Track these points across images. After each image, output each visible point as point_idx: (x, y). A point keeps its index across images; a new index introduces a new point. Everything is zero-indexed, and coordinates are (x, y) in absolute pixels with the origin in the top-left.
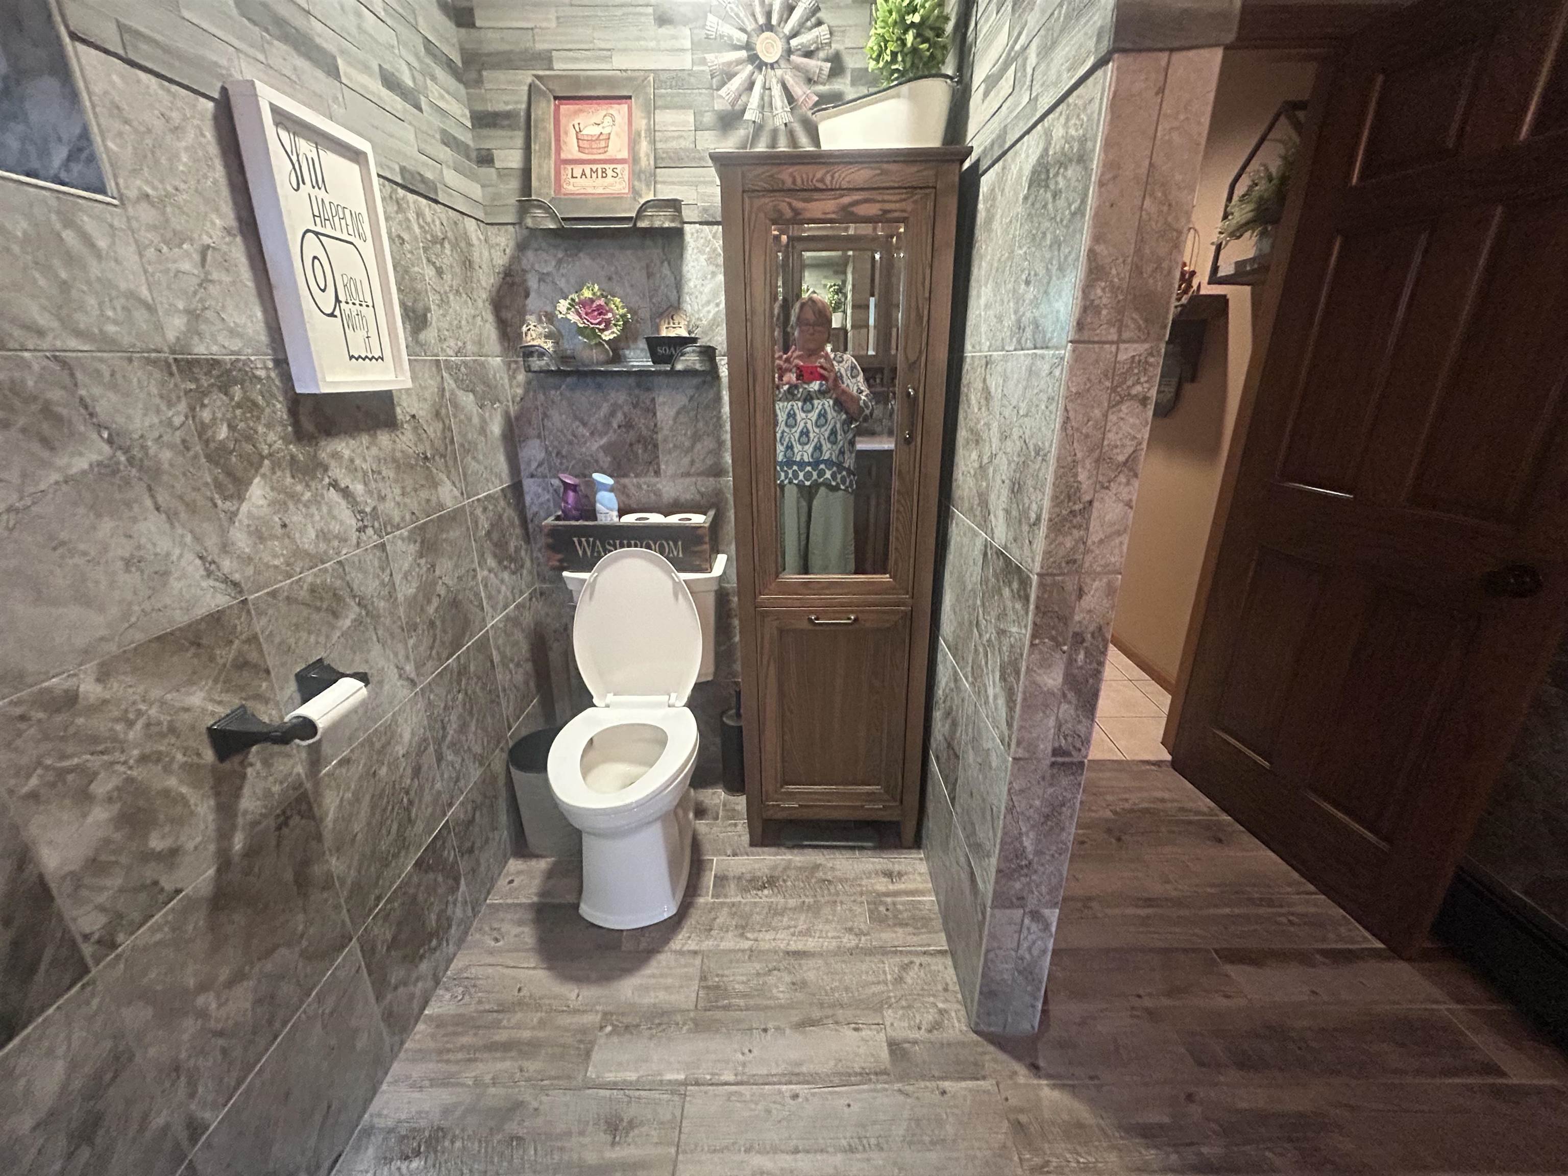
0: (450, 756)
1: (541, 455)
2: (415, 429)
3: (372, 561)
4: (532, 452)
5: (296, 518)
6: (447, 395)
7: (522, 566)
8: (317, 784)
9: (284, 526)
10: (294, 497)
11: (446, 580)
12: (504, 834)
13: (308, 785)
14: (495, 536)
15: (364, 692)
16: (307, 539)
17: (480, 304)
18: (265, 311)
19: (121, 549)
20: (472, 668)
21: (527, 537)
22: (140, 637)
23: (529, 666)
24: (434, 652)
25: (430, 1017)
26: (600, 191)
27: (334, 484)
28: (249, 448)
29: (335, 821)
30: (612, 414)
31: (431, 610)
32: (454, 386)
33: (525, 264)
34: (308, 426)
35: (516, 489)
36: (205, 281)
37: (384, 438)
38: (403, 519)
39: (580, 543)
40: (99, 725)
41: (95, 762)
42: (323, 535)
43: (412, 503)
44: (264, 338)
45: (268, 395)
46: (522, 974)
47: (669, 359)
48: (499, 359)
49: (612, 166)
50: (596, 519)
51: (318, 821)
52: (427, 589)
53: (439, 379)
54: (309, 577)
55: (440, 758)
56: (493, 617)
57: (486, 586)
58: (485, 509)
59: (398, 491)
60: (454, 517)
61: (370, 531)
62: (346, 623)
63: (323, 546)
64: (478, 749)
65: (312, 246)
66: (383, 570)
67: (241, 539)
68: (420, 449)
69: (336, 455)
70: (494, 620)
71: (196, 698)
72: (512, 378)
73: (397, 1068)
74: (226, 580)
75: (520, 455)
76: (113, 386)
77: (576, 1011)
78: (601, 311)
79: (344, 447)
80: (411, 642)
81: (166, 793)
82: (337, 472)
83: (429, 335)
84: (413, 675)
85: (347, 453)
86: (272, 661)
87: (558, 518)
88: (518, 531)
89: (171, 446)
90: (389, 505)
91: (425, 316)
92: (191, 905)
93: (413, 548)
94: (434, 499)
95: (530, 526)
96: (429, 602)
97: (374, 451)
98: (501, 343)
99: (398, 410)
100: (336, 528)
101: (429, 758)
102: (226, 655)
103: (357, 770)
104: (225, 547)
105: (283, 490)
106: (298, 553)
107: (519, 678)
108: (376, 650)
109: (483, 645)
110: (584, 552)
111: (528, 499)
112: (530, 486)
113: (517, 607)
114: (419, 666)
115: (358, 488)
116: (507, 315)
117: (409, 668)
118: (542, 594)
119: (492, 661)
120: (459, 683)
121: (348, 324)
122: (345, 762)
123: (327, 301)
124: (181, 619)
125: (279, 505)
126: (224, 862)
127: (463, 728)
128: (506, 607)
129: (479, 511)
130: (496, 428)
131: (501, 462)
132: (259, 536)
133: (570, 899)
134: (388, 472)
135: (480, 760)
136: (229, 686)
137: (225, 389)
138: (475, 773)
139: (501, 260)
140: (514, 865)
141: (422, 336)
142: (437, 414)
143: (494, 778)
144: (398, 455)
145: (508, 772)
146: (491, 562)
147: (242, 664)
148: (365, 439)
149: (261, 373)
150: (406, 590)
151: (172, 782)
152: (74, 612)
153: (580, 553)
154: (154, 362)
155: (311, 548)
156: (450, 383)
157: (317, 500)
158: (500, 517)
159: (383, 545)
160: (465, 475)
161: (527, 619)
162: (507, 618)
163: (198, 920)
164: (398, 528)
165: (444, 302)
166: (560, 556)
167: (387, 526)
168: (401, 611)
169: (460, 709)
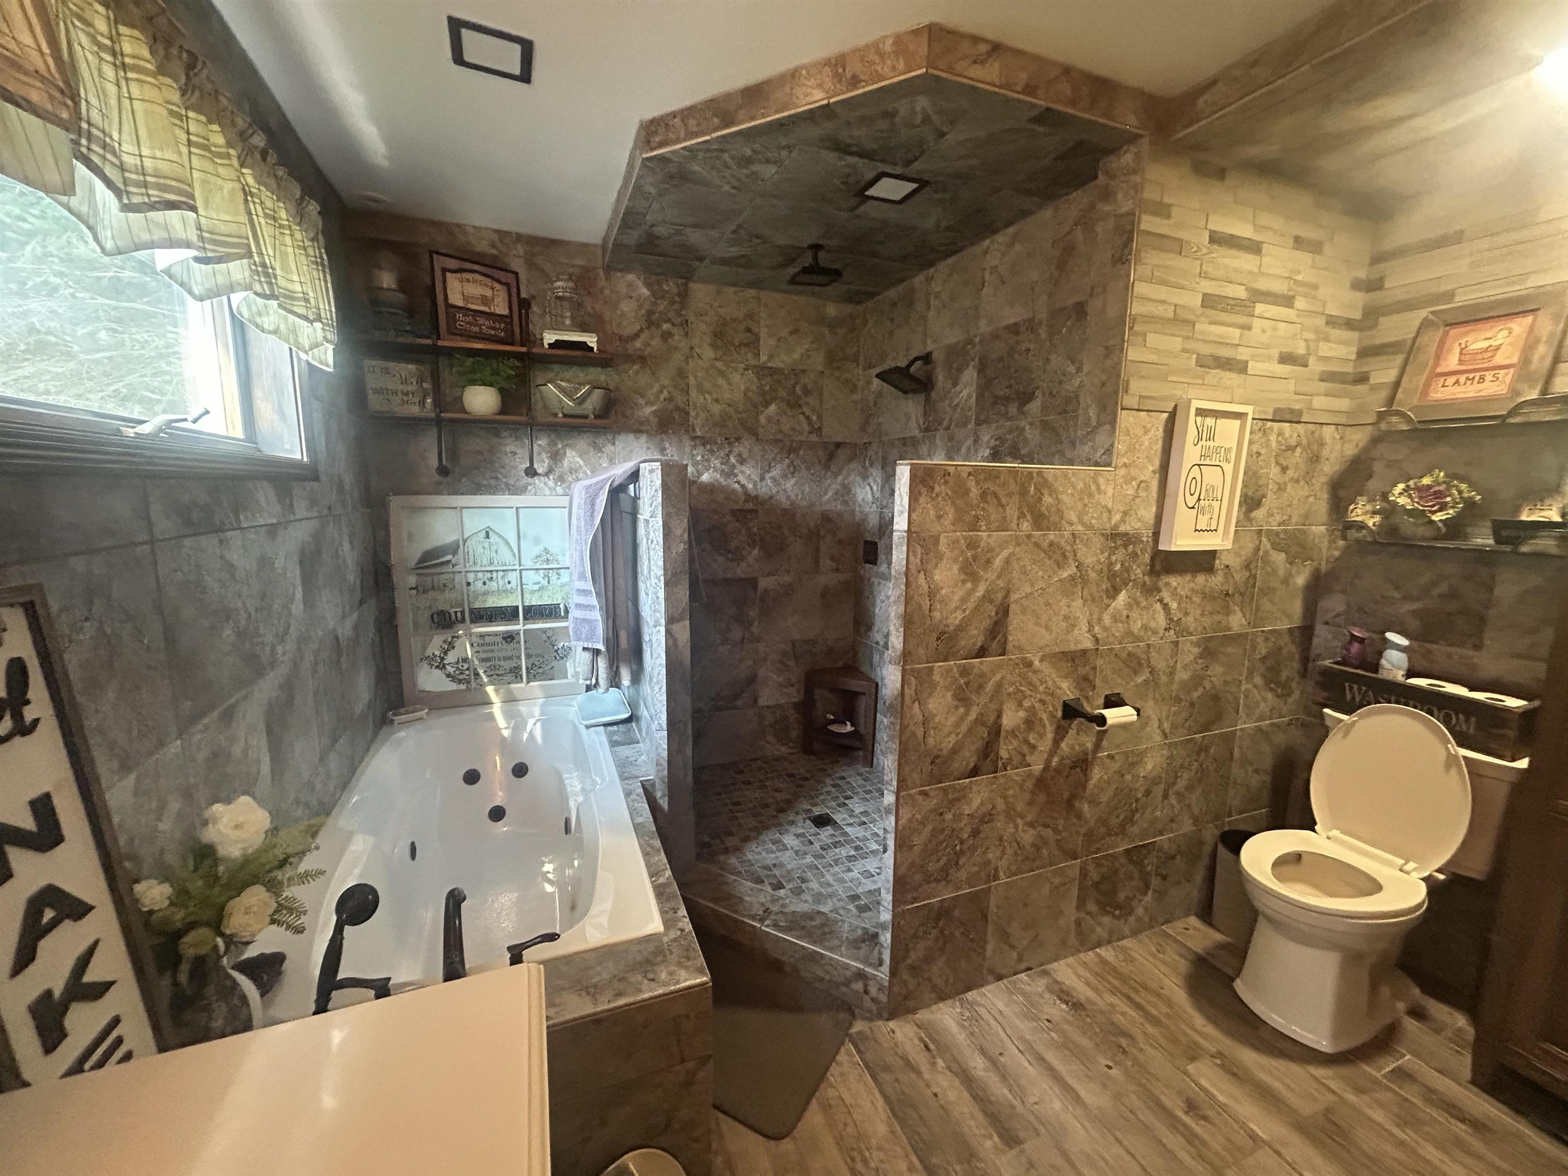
0: (1173, 799)
1: (1341, 608)
2: (1225, 575)
3: (1167, 650)
4: (1334, 604)
5: (1135, 614)
6: (1261, 553)
7: (1289, 695)
8: (1094, 758)
9: (1128, 617)
10: (1138, 604)
11: (1213, 679)
12: (1194, 890)
13: (1090, 757)
14: (1270, 663)
15: (1135, 718)
16: (1136, 627)
17: (1317, 487)
18: (1158, 507)
19: (1065, 611)
20: (1212, 751)
21: (1304, 673)
22: (1057, 650)
23: (1268, 778)
24: (1187, 724)
25: (1098, 955)
26: (1472, 395)
27: (1161, 601)
28: (1126, 575)
29: (1095, 785)
30: (1434, 584)
31: (1196, 695)
32: (1269, 546)
33: (1376, 453)
34: (1158, 567)
35: (1305, 632)
36: (1137, 496)
37: (1201, 578)
38: (1196, 629)
39: (1351, 688)
40: (1034, 678)
41: (1028, 693)
42: (1145, 627)
43: (1207, 621)
44: (1152, 522)
45: (1143, 551)
46: (1167, 981)
47: (1515, 541)
48: (1323, 528)
49: (1492, 373)
50: (1376, 671)
51: (1087, 779)
52: (1197, 681)
53: (1257, 542)
54: (1130, 647)
55: (1165, 796)
56: (1245, 723)
57: (1246, 697)
58: (1267, 639)
59: (1198, 612)
60: (1238, 638)
61: (1172, 632)
62: (1140, 680)
63: (1142, 633)
64: (1196, 811)
65: (1196, 471)
66: (1172, 657)
67: (1107, 619)
68: (1225, 588)
69: (1167, 584)
70: (1244, 725)
71: (1065, 685)
72: (1332, 542)
73: (1071, 960)
74: (1094, 636)
75: (1320, 605)
76: (1086, 545)
77: (1195, 1030)
78: (1439, 495)
79: (1174, 581)
80: (1174, 709)
81: (1041, 719)
82: (1166, 595)
83: (1259, 514)
84: (1167, 731)
85: (1174, 584)
86: (1098, 682)
87: (1337, 663)
88: (1296, 665)
89: (1096, 572)
90: (1190, 619)
91: (1260, 500)
92: (1030, 775)
93: (1196, 650)
94: (1224, 623)
95: (1310, 664)
96: (1196, 689)
97: (1192, 585)
98: (1330, 515)
99: (1217, 562)
100: (1152, 624)
101: (1158, 791)
102: (1082, 671)
103: (1116, 766)
104: (1100, 619)
105: (1134, 599)
106: (1130, 633)
107: (1255, 781)
108: (1151, 704)
109: (1228, 739)
110: (1353, 698)
111: (1315, 641)
112: (1322, 633)
113: (1272, 725)
114: (1174, 727)
115: (1174, 605)
116: (1342, 493)
117: (1166, 726)
118: (1302, 725)
119: (1232, 754)
120: (1198, 754)
121: (1202, 511)
122: (1111, 757)
123: (1191, 501)
124: (1073, 647)
125: (1129, 606)
126: (1047, 768)
127: (1190, 787)
128: (1261, 719)
129: (1260, 640)
130: (1300, 580)
131: (1297, 608)
132: (1115, 619)
133: (1230, 972)
134: (1197, 599)
135: (1196, 820)
136: (1078, 687)
137: (1125, 547)
138: (1187, 826)
139: (1350, 451)
140: (1193, 921)
141: (1253, 514)
142: (1247, 567)
143: (1201, 843)
144: (1207, 590)
145: (1216, 845)
146: (1258, 680)
147: (1086, 679)
148: (1188, 577)
149: (1145, 539)
150: (1183, 675)
151: (1044, 716)
152: (1043, 631)
153: (1349, 696)
154: (1103, 535)
155: (1136, 632)
156: (1266, 544)
157: (1147, 608)
158: (1280, 649)
159: (1177, 642)
160: (1258, 610)
161: (1280, 739)
162: (1259, 730)
163: (1029, 784)
164: (1191, 634)
165: (1281, 488)
166: (1325, 694)
167: (1183, 631)
168: (1175, 687)
169: (1192, 774)
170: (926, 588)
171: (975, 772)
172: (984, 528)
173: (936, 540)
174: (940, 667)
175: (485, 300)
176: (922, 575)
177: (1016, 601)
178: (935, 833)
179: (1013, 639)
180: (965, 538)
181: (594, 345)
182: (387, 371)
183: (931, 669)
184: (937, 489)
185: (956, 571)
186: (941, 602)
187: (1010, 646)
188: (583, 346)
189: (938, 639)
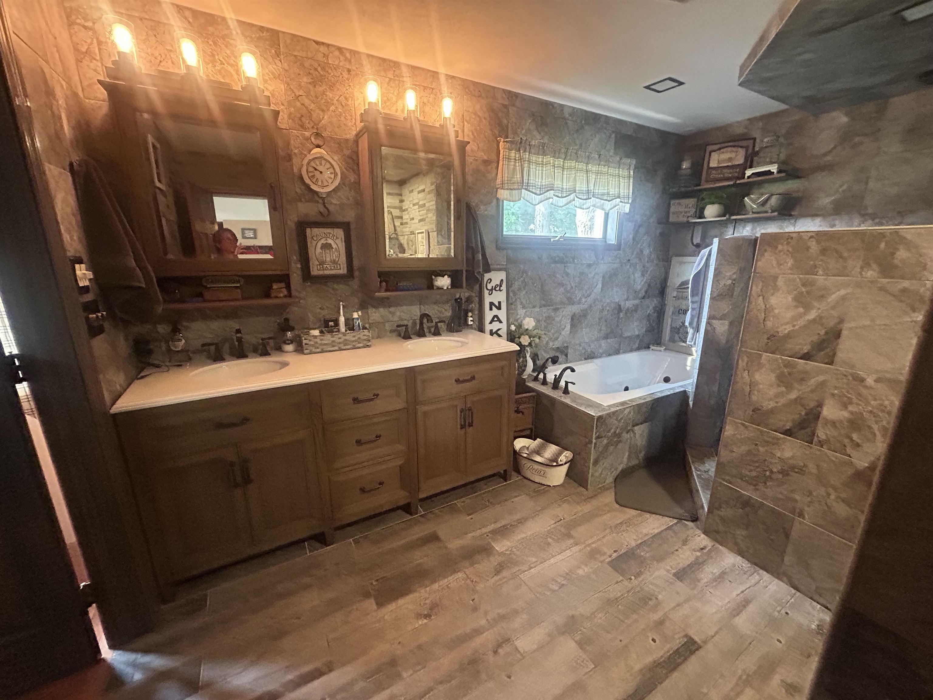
40: (865, 392)
41: (855, 400)
81: (870, 428)
92: (851, 464)
163: (849, 471)
170: (763, 307)
171: (788, 433)
172: (821, 272)
173: (776, 278)
174: (766, 356)
175: (730, 159)
176: (761, 298)
177: (851, 329)
178: (749, 453)
179: (841, 355)
180: (800, 279)
181: (775, 171)
182: (679, 204)
183: (761, 356)
184: (780, 247)
185: (790, 299)
186: (774, 317)
187: (837, 359)
188: (769, 173)
189: (768, 339)
